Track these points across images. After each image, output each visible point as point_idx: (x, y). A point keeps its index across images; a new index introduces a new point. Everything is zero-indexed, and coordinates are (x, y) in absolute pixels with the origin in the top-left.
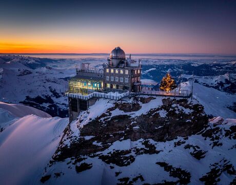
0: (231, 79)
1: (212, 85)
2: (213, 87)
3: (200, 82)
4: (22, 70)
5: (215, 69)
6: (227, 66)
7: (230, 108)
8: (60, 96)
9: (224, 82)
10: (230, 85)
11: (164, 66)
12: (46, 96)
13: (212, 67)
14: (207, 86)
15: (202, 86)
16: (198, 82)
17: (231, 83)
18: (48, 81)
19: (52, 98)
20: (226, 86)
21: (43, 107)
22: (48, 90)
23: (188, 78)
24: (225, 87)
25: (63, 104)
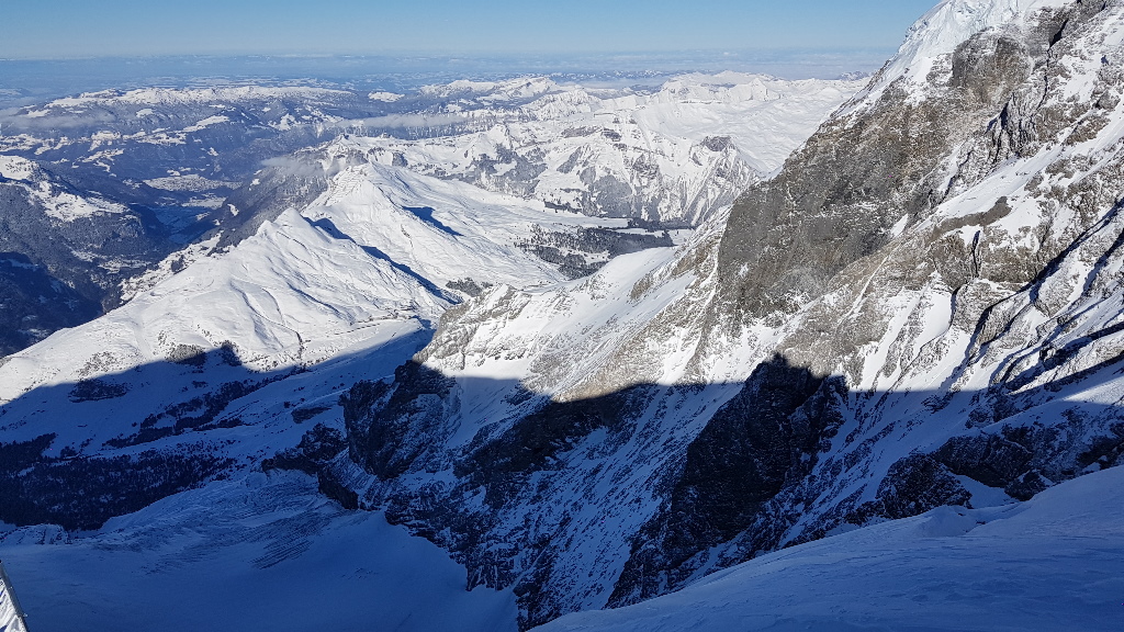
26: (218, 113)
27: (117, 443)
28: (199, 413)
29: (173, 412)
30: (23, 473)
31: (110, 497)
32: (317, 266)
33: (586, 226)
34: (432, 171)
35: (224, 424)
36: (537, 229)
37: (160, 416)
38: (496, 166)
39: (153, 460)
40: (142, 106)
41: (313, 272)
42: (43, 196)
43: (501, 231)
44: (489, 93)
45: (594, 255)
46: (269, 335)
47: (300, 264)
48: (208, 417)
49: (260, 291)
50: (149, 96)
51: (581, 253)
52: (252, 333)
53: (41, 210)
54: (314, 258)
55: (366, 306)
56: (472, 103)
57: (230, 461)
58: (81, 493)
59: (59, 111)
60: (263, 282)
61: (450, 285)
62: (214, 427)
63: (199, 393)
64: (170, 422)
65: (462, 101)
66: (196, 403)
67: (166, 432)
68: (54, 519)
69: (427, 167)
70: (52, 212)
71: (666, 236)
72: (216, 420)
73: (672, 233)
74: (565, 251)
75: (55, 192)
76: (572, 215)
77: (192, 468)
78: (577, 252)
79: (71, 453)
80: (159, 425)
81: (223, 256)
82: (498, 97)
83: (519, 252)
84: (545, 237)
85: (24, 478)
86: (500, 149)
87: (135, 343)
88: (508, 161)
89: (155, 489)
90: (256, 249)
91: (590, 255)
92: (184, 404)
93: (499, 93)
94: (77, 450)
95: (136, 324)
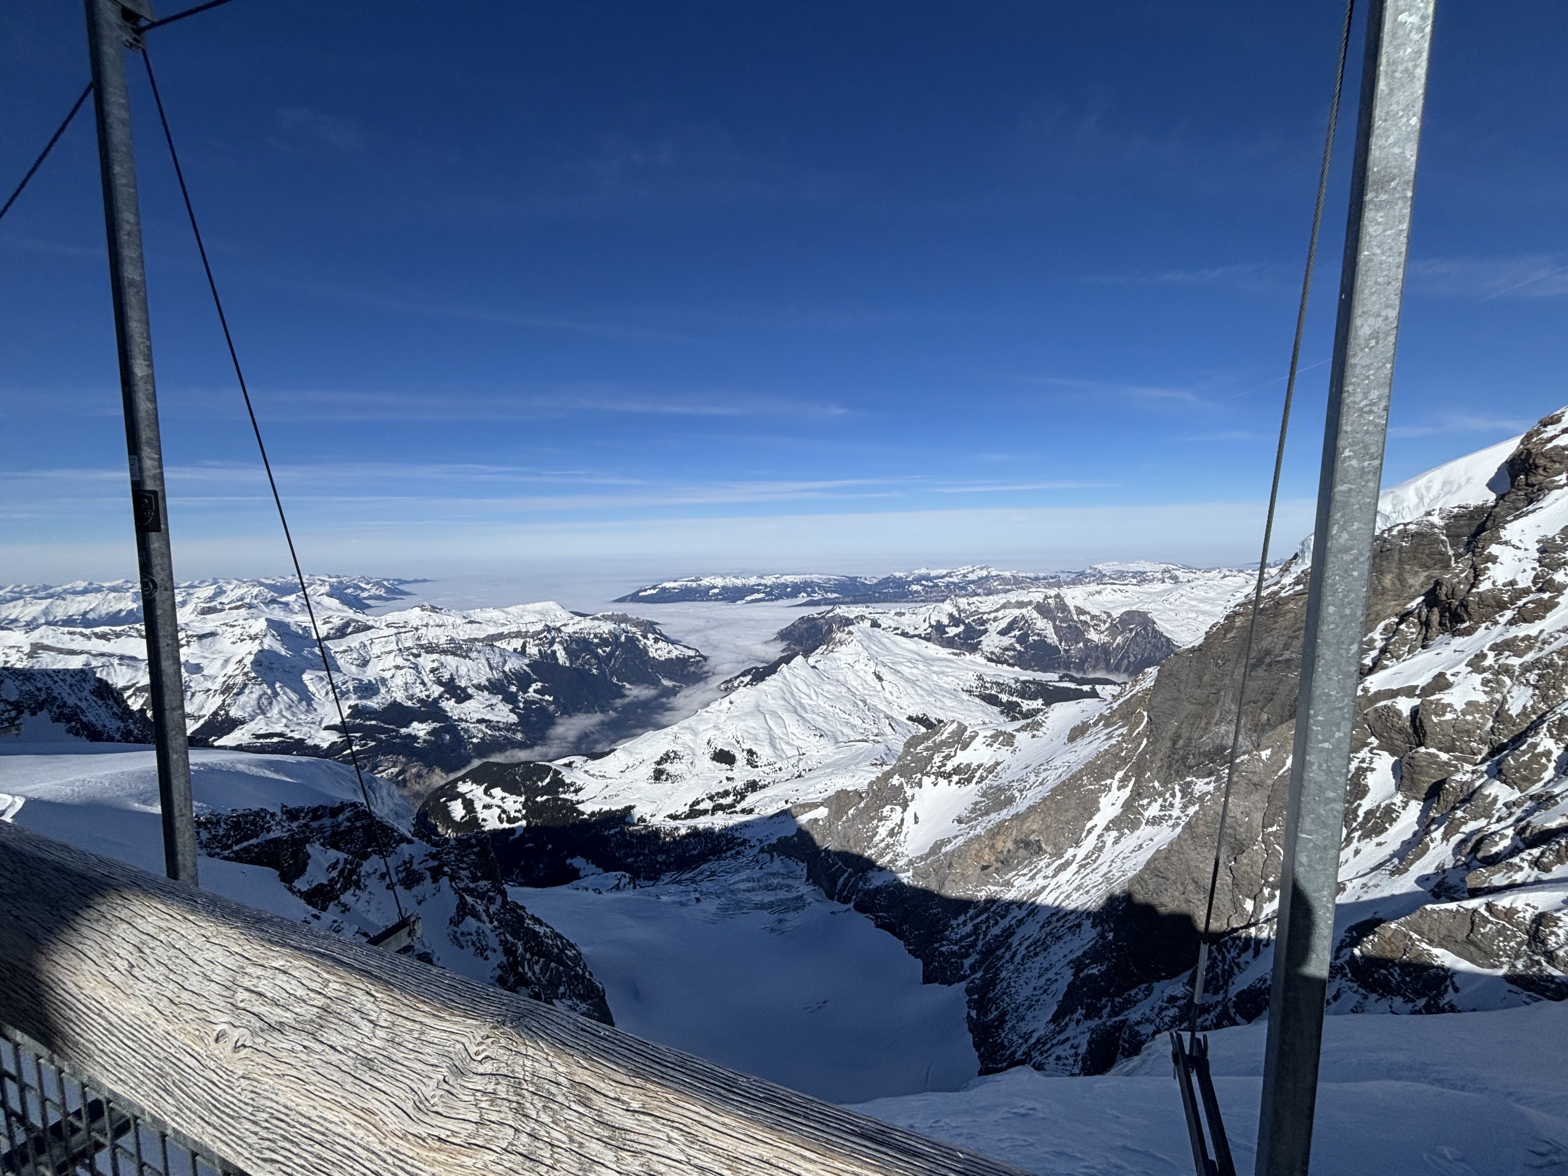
0: (963, 615)
1: (917, 632)
2: (919, 636)
3: (883, 626)
4: (337, 622)
5: (920, 588)
6: (947, 579)
7: (970, 692)
8: (469, 697)
9: (946, 621)
10: (962, 628)
11: (787, 586)
12: (420, 700)
13: (912, 582)
14: (904, 634)
15: (891, 635)
16: (879, 626)
17: (964, 623)
18: (430, 649)
19: (444, 704)
20: (952, 631)
21: (409, 735)
22: (428, 678)
23: (852, 616)
24: (951, 634)
25: (480, 721)
26: (758, 591)
27: (673, 817)
28: (730, 800)
29: (711, 798)
30: (612, 832)
31: (664, 857)
32: (814, 697)
33: (1022, 678)
34: (899, 632)
35: (743, 811)
36: (980, 678)
37: (703, 800)
38: (947, 629)
39: (695, 833)
40: (714, 587)
41: (811, 702)
42: (649, 643)
43: (951, 678)
44: (943, 577)
45: (1030, 702)
46: (778, 746)
47: (803, 696)
48: (732, 806)
49: (774, 714)
50: (719, 582)
51: (1019, 700)
52: (766, 743)
53: (645, 651)
54: (812, 692)
55: (846, 731)
56: (931, 584)
57: (745, 841)
58: (646, 851)
59: (664, 589)
60: (775, 708)
61: (910, 718)
62: (736, 812)
63: (729, 786)
64: (707, 805)
65: (924, 582)
66: (726, 793)
67: (705, 812)
68: (627, 868)
69: (896, 629)
70: (652, 653)
71: (1093, 689)
72: (739, 807)
73: (1098, 688)
74: (1004, 698)
75: (656, 640)
76: (1010, 668)
77: (719, 843)
78: (1014, 699)
79: (644, 821)
80: (702, 807)
81: (754, 688)
82: (951, 580)
83: (965, 696)
84: (988, 685)
85: (612, 836)
86: (951, 616)
87: (692, 745)
88: (957, 625)
89: (693, 855)
90: (773, 683)
91: (1026, 702)
92: (718, 794)
93: (951, 577)
94: (648, 819)
95: (695, 733)
